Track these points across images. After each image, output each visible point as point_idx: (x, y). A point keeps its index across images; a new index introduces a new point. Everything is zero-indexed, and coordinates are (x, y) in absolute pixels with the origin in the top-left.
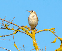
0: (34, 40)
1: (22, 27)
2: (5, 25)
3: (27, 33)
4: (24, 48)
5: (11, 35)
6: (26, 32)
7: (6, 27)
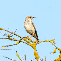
0: (35, 50)
1: (24, 37)
2: (9, 36)
3: (29, 44)
4: (26, 57)
5: (14, 45)
6: (27, 42)
7: (9, 38)
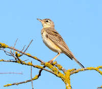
2: (17, 55)
